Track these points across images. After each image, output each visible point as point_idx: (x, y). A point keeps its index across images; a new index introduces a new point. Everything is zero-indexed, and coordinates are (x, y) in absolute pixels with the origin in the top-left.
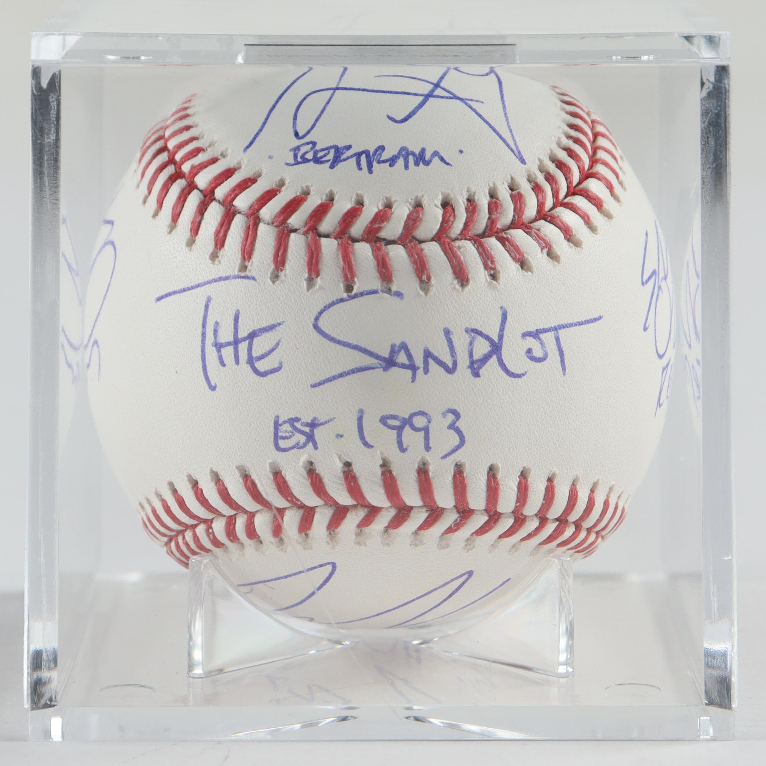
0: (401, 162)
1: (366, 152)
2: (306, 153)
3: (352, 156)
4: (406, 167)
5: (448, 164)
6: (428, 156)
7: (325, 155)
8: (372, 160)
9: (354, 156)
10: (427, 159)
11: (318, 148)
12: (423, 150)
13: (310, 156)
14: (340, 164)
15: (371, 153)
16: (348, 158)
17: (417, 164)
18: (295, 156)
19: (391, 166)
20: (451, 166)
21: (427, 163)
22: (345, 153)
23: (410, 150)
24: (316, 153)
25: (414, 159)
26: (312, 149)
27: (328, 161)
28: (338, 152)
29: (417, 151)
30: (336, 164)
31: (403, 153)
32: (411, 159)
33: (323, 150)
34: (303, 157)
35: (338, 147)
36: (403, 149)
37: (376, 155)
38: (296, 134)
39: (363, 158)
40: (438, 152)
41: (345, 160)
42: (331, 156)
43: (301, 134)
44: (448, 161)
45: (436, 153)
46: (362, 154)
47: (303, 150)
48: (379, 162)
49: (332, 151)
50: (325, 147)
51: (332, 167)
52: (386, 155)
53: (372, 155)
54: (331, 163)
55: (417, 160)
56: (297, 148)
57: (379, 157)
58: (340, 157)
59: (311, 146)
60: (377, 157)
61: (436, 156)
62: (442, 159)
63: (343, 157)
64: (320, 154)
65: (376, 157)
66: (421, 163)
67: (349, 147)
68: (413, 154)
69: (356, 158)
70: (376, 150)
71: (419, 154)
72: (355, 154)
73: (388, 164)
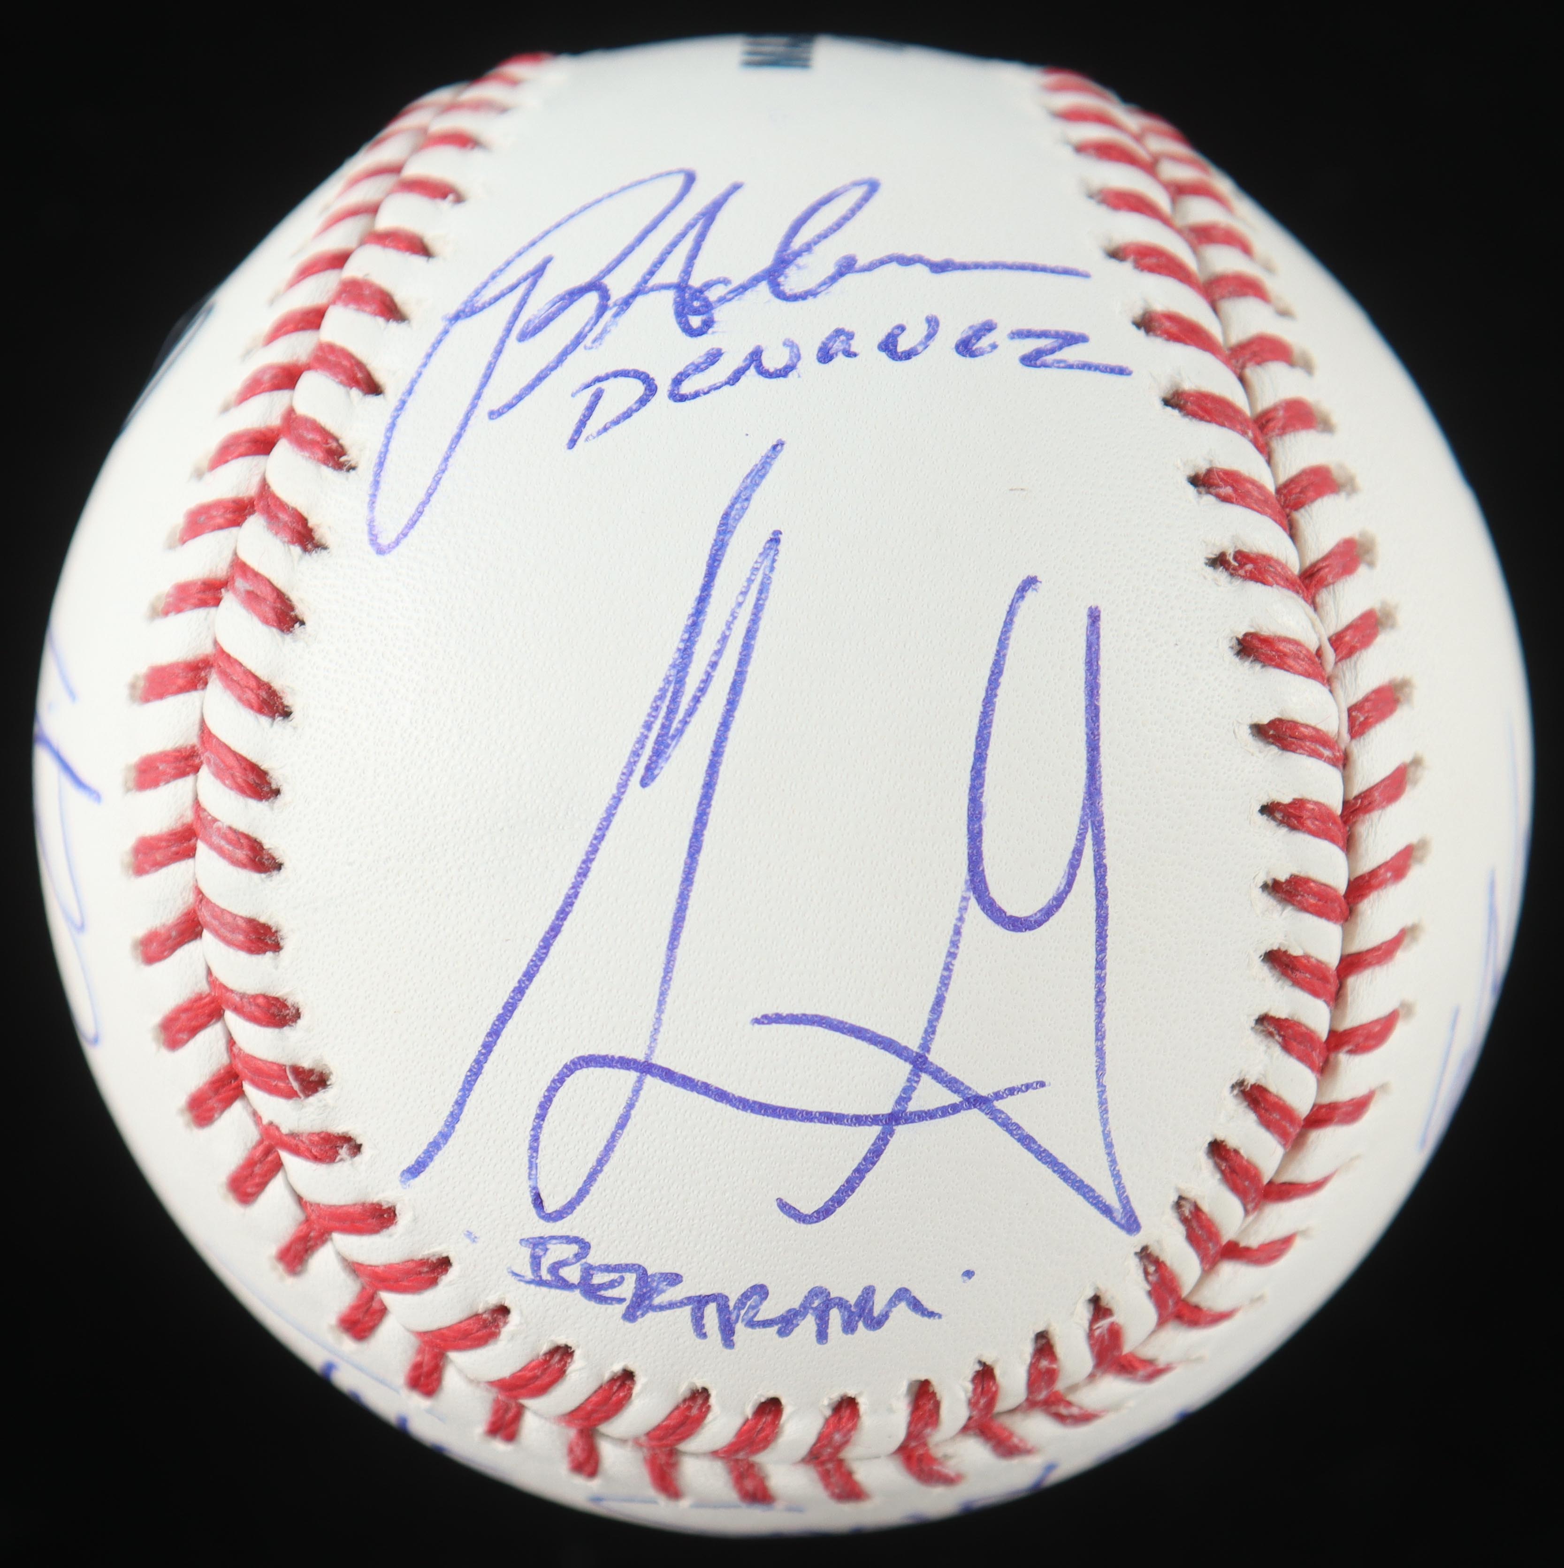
0: (808, 1325)
1: (720, 1300)
2: (563, 1263)
3: (682, 1304)
4: (822, 1335)
5: (931, 1314)
6: (878, 1308)
7: (612, 1285)
8: (733, 1317)
9: (686, 1305)
10: (876, 1313)
11: (593, 1258)
12: (869, 1293)
13: (572, 1274)
14: (650, 1315)
15: (732, 1304)
16: (671, 1305)
17: (849, 1327)
18: (536, 1262)
19: (782, 1333)
20: (940, 1316)
21: (876, 1323)
22: (663, 1291)
23: (832, 1295)
24: (588, 1271)
25: (843, 1316)
26: (578, 1257)
27: (621, 1300)
28: (647, 1284)
29: (852, 1298)
30: (639, 1313)
31: (816, 1303)
32: (835, 1317)
33: (608, 1269)
34: (555, 1268)
35: (645, 1271)
36: (817, 1292)
37: (743, 1308)
38: (538, 1201)
39: (711, 1312)
40: (906, 1290)
41: (661, 1308)
42: (628, 1288)
43: (551, 1205)
44: (929, 1305)
45: (902, 1295)
46: (707, 1303)
47: (557, 1252)
48: (752, 1324)
49: (631, 1279)
50: (613, 1261)
51: (630, 1316)
52: (770, 1309)
53: (734, 1308)
54: (628, 1307)
55: (849, 1317)
56: (538, 1244)
57: (751, 1313)
58: (650, 1298)
59: (574, 1248)
60: (746, 1313)
61: (900, 1300)
62: (916, 1306)
63: (657, 1300)
64: (599, 1279)
65: (743, 1312)
66: (861, 1324)
67: (674, 1279)
68: (841, 1303)
69: (693, 1309)
70: (746, 1296)
71: (857, 1304)
72: (689, 1300)
73: (776, 1328)
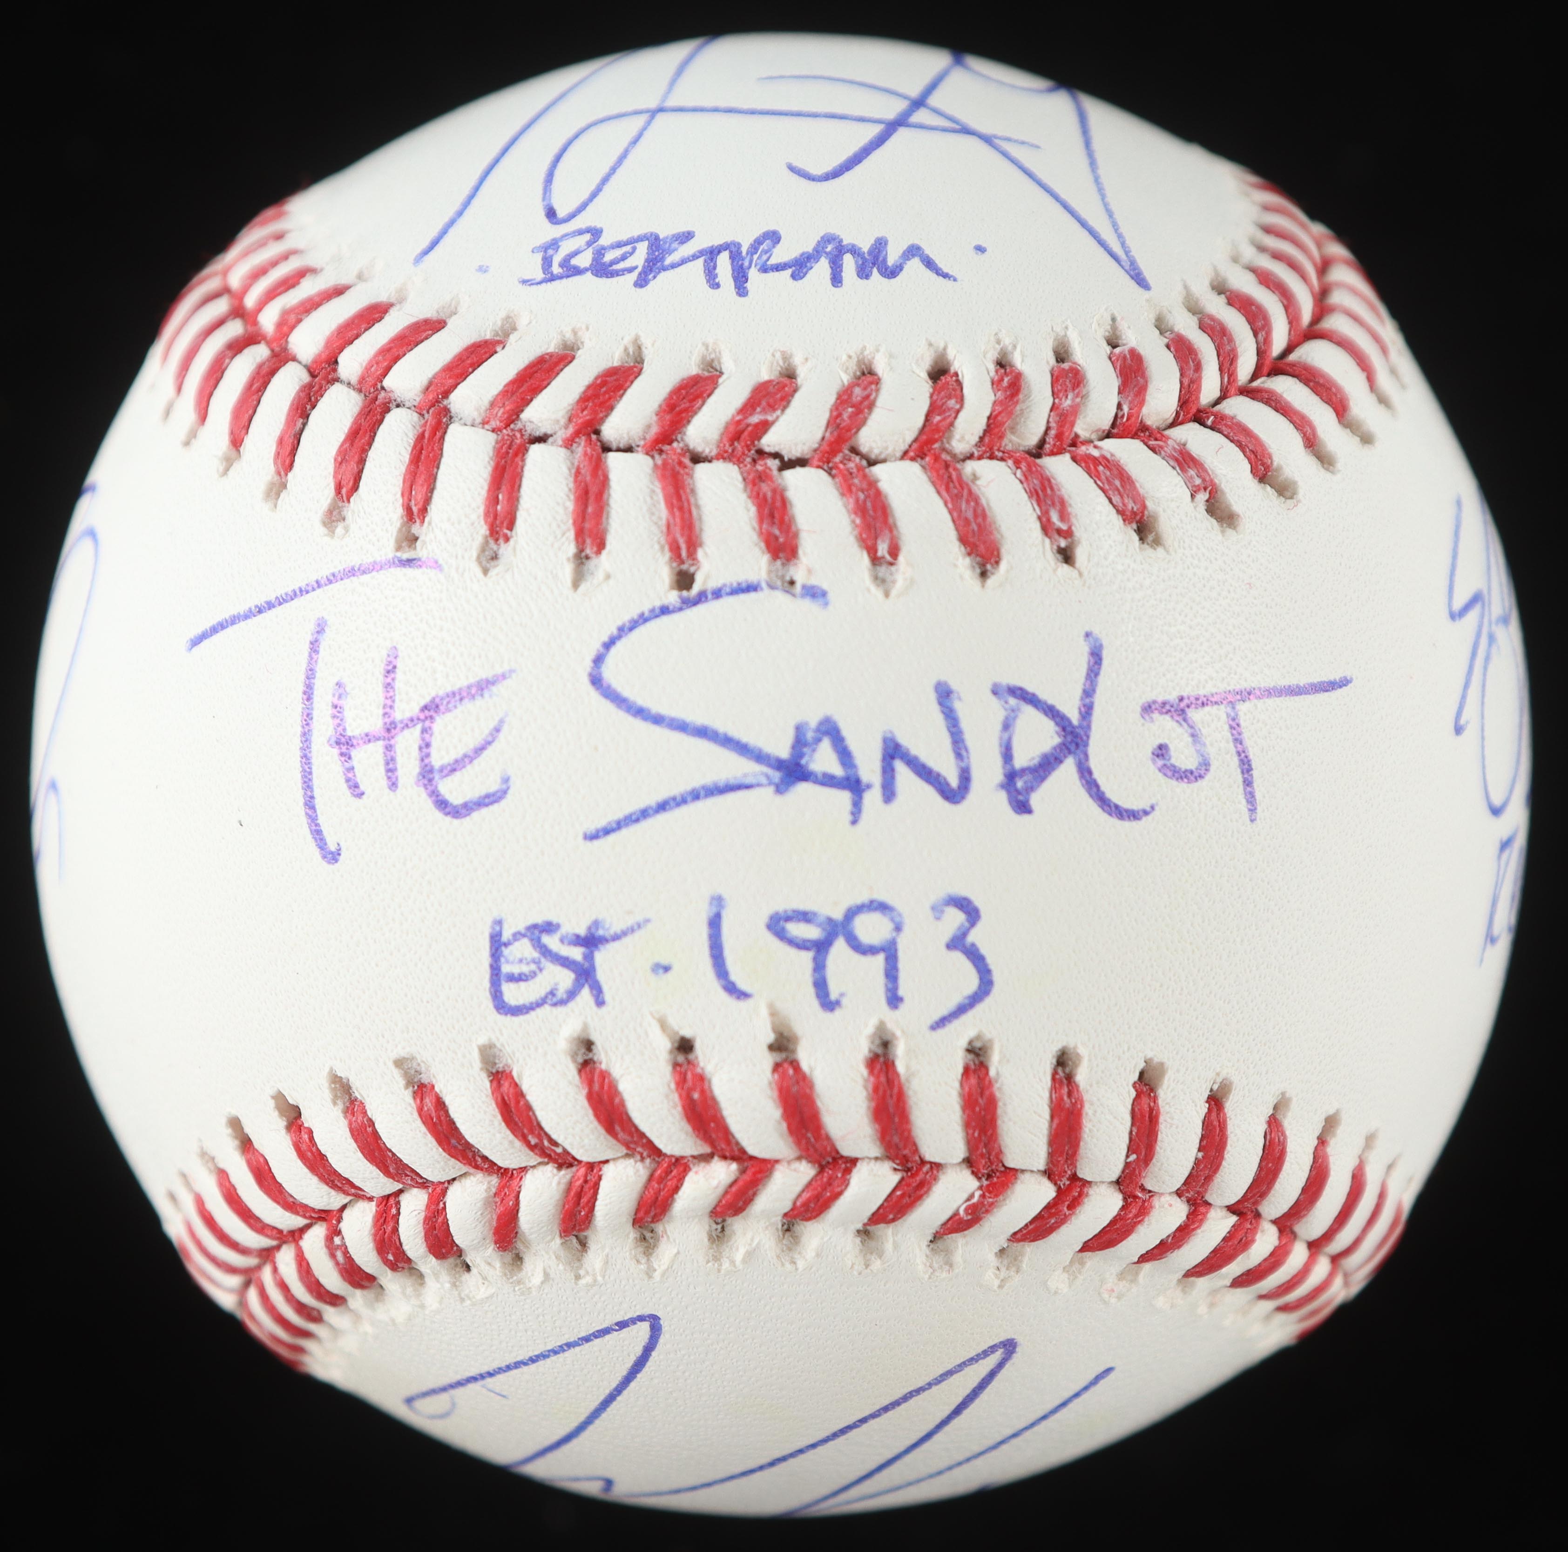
0: (822, 269)
1: (733, 249)
2: (576, 253)
3: (695, 257)
4: (836, 279)
5: (946, 276)
6: (892, 258)
7: (624, 258)
8: (746, 264)
9: (698, 257)
10: (890, 263)
11: (604, 241)
12: (880, 245)
13: (584, 260)
14: (663, 276)
15: (744, 250)
16: (683, 262)
17: (863, 273)
18: (547, 263)
19: (794, 277)
20: (955, 280)
21: (891, 273)
22: (675, 250)
23: (845, 243)
24: (600, 253)
25: (856, 262)
26: (589, 244)
27: (631, 270)
28: (658, 248)
29: (865, 246)
30: (651, 276)
31: (829, 248)
32: (849, 263)
33: (619, 245)
34: (565, 263)
35: (657, 238)
36: (828, 239)
37: (756, 253)
38: (551, 214)
39: (724, 261)
40: (918, 248)
41: (673, 266)
42: (639, 258)
43: (561, 213)
44: (946, 268)
45: (913, 251)
46: (719, 252)
47: (566, 248)
48: (765, 269)
49: (642, 248)
50: (624, 237)
51: (641, 282)
52: (781, 254)
53: (747, 254)
54: (640, 274)
55: (863, 263)
56: (552, 245)
57: (765, 257)
58: (663, 259)
59: (587, 237)
60: (758, 258)
61: (913, 256)
62: (929, 264)
63: (669, 260)
64: (609, 257)
65: (755, 257)
66: (875, 270)
67: (686, 237)
68: (854, 251)
69: (705, 261)
70: (758, 242)
71: (870, 252)
72: (701, 253)
73: (789, 272)
